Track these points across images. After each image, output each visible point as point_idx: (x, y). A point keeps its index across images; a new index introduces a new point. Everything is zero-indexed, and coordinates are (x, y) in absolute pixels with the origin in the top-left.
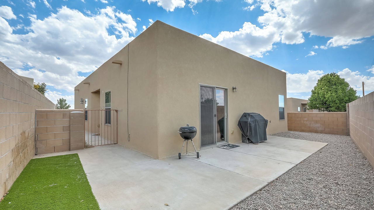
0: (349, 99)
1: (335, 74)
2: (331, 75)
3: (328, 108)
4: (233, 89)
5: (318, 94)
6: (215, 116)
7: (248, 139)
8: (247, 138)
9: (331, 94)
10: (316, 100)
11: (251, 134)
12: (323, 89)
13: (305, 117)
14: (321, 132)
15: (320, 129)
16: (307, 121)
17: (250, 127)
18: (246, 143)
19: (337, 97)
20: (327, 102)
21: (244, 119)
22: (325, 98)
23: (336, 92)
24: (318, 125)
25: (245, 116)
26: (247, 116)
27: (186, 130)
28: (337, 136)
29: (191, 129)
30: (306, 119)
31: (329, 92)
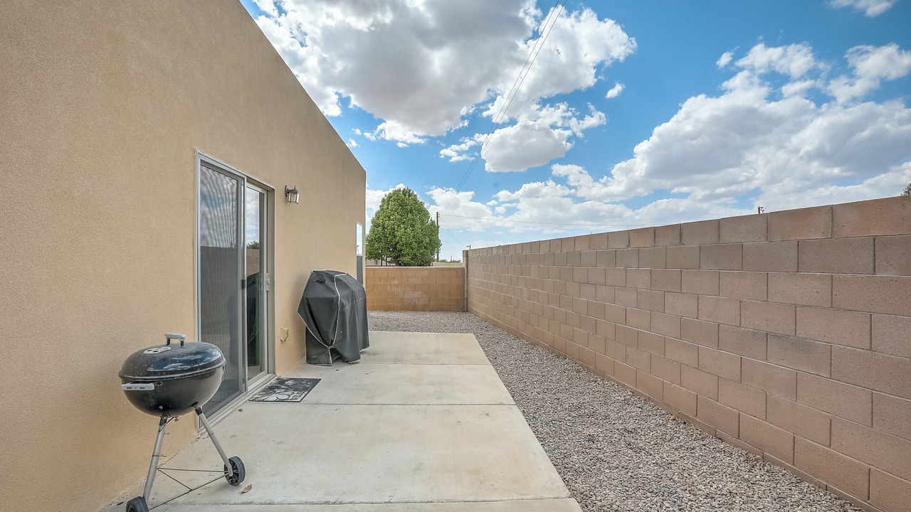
0: (430, 240)
1: (410, 190)
2: (403, 191)
3: (397, 257)
4: (287, 192)
5: (384, 228)
6: (243, 288)
7: (334, 351)
8: (330, 348)
9: (405, 229)
10: (379, 240)
11: (344, 335)
12: (391, 218)
13: (394, 278)
14: (424, 309)
15: (422, 302)
16: (397, 286)
17: (343, 313)
18: (328, 364)
19: (414, 237)
20: (398, 246)
21: (320, 292)
22: (395, 237)
23: (413, 226)
24: (418, 294)
25: (322, 282)
26: (328, 282)
27: (170, 367)
28: (449, 315)
29: (202, 360)
30: (396, 282)
31: (402, 226)
